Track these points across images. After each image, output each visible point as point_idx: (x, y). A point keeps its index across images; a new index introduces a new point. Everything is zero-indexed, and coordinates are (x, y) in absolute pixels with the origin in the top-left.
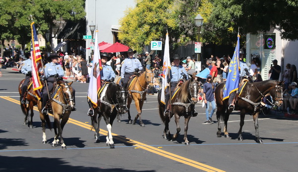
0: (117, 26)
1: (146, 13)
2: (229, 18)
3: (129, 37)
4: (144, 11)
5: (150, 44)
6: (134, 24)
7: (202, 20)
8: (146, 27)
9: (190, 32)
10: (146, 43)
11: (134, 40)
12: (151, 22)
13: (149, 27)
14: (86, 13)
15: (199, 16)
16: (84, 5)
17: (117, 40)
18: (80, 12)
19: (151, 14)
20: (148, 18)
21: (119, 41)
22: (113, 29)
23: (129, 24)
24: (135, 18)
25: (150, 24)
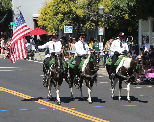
0: (37, 15)
1: (59, 4)
2: (125, 8)
3: (47, 23)
5: (63, 29)
6: (51, 13)
7: (104, 9)
8: (60, 16)
9: (95, 19)
10: (60, 28)
11: (50, 26)
12: (63, 11)
13: (62, 16)
14: (12, 5)
15: (101, 7)
17: (37, 25)
18: (7, 4)
19: (64, 5)
20: (61, 9)
21: (39, 27)
22: (33, 17)
23: (46, 13)
24: (51, 8)
25: (63, 13)
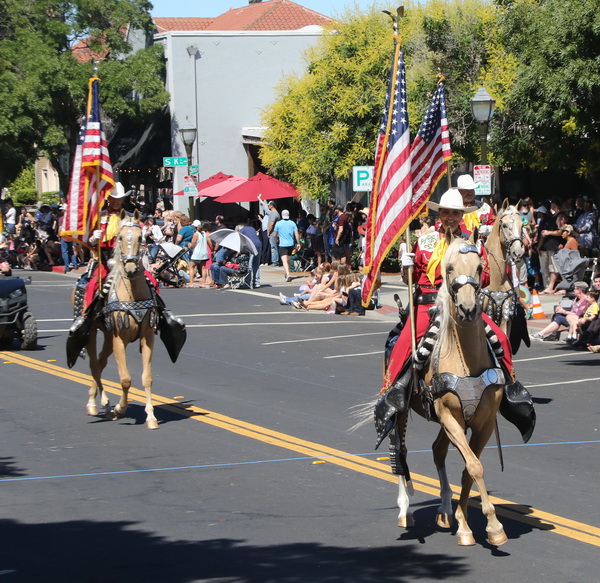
0: (258, 129)
1: (335, 90)
2: (563, 96)
3: (291, 158)
4: (330, 85)
5: (351, 174)
6: (305, 121)
7: (492, 102)
8: (339, 130)
9: (460, 139)
10: (338, 173)
11: (305, 167)
12: (350, 114)
13: (346, 129)
14: (168, 96)
15: (482, 94)
16: (163, 73)
17: (257, 166)
18: (151, 92)
19: (350, 92)
20: (341, 104)
21: (264, 170)
22: (245, 137)
23: (289, 121)
24: (308, 104)
25: (348, 121)
